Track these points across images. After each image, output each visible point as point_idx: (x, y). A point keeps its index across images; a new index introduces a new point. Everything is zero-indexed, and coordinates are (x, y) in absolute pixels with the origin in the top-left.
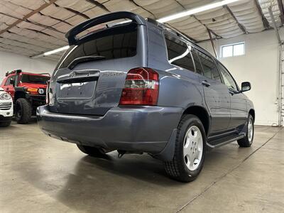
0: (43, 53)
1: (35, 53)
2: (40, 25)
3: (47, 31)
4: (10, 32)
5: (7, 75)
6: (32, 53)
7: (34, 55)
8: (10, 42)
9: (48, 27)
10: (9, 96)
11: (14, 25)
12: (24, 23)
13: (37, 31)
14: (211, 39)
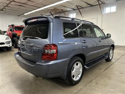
0: (23, 14)
1: (20, 14)
2: (20, 3)
3: (23, 5)
4: (8, 7)
5: (9, 26)
6: (19, 14)
7: (20, 15)
8: (9, 10)
9: (24, 3)
10: (9, 38)
11: (9, 3)
12: (13, 2)
13: (19, 5)
14: (99, 4)
